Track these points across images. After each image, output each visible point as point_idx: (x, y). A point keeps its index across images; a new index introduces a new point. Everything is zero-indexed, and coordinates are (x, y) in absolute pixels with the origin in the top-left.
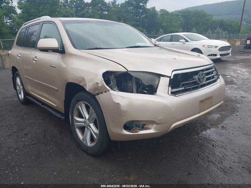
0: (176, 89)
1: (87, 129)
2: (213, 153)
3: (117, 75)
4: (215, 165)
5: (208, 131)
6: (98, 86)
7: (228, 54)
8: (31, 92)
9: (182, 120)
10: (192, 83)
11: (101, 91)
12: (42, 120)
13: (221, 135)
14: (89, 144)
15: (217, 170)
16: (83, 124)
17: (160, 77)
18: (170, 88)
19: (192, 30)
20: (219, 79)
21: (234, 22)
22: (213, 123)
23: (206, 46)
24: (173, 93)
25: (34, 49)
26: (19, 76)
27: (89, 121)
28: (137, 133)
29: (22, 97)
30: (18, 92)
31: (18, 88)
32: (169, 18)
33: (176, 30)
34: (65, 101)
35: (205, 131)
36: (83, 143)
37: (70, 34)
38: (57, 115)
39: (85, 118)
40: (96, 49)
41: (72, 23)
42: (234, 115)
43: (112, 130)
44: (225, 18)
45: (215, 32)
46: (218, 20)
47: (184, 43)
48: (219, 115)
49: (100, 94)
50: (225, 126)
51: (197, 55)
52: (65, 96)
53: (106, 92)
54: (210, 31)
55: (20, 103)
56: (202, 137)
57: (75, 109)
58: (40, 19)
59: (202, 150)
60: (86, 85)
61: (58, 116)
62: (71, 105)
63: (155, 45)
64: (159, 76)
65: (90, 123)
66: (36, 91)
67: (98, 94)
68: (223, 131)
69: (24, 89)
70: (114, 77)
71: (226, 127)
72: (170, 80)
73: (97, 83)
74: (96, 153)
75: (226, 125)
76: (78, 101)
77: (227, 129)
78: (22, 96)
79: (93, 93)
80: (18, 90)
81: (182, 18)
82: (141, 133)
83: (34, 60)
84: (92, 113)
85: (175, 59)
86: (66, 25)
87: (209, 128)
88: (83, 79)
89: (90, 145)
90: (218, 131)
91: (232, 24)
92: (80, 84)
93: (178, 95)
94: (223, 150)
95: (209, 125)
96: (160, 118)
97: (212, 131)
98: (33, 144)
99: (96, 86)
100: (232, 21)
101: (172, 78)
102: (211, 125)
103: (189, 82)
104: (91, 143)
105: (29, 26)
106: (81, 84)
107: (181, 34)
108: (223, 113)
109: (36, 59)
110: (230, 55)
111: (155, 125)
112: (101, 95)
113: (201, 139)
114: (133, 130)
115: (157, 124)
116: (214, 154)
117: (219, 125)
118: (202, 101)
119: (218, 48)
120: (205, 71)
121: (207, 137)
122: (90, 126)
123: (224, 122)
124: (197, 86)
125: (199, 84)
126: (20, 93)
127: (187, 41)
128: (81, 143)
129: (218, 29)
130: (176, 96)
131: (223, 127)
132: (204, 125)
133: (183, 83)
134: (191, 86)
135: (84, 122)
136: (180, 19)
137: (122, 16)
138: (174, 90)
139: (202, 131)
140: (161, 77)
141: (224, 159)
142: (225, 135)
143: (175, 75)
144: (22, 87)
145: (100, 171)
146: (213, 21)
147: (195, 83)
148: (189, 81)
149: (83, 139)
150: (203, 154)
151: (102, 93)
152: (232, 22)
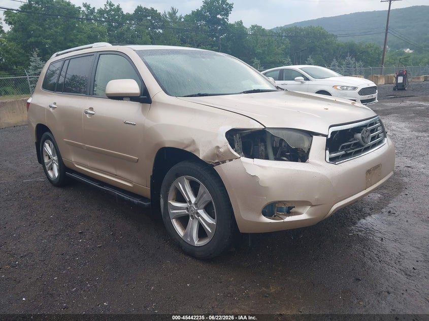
0: (335, 153)
1: (193, 219)
2: (385, 250)
3: (244, 135)
4: (392, 267)
5: (368, 218)
6: (219, 151)
7: (373, 99)
8: (77, 166)
9: (345, 199)
10: (355, 144)
11: (223, 158)
12: (99, 210)
13: (390, 224)
14: (197, 243)
15: (396, 273)
16: (186, 211)
17: (312, 137)
18: (328, 152)
19: (307, 61)
20: (386, 139)
21: (371, 47)
22: (373, 207)
23: (339, 88)
24: (332, 160)
25: (85, 95)
26: (51, 140)
27: (197, 207)
28: (283, 221)
29: (54, 175)
30: (47, 167)
31: (46, 160)
32: (266, 39)
33: (278, 60)
34: (153, 177)
35: (364, 219)
36: (184, 241)
37: (154, 72)
38: (134, 200)
39: (190, 202)
40: (200, 95)
41: (152, 55)
42: (402, 193)
43: (243, 217)
44: (357, 40)
45: (344, 63)
46: (346, 43)
47: (302, 82)
48: (379, 195)
49: (220, 164)
50: (392, 211)
51: (351, 103)
52: (153, 169)
53: (231, 160)
54: (335, 62)
55: (50, 184)
56: (361, 227)
57: (172, 189)
58: (92, 47)
59: (367, 246)
60: (198, 150)
61: (137, 201)
62: (164, 183)
63: (278, 88)
64: (311, 134)
65: (198, 209)
66: (88, 164)
67: (218, 164)
68: (391, 218)
69: (60, 161)
70: (239, 138)
71: (395, 212)
72: (328, 140)
73: (218, 147)
74: (211, 254)
75: (394, 210)
76: (177, 176)
77: (397, 214)
78: (55, 173)
79: (210, 162)
80: (46, 164)
81: (287, 39)
82: (289, 220)
83: (86, 113)
84: (204, 193)
85: (327, 109)
86: (144, 57)
87: (370, 215)
88: (193, 142)
89: (199, 243)
90: (384, 218)
91: (369, 50)
92: (186, 149)
93: (338, 163)
94: (398, 245)
95: (367, 210)
96: (316, 197)
97: (374, 218)
98: (100, 247)
99: (216, 151)
100: (368, 45)
101: (329, 137)
102: (371, 209)
103: (349, 143)
104: (199, 241)
105: (70, 58)
106: (188, 150)
107: (297, 67)
108: (385, 191)
109: (93, 111)
110: (377, 101)
111: (308, 208)
112: (222, 165)
113: (361, 231)
114: (275, 216)
115: (312, 206)
116: (386, 252)
117: (384, 210)
118: (369, 172)
119: (358, 90)
120: (369, 126)
121: (369, 227)
122: (197, 213)
123: (389, 205)
124: (360, 148)
125: (363, 146)
126: (52, 169)
127: (307, 79)
128: (181, 242)
129: (348, 58)
130: (337, 163)
131: (389, 212)
132: (360, 211)
133: (343, 144)
134: (353, 149)
135: (187, 209)
136: (285, 42)
137: (187, 37)
138: (333, 155)
139: (359, 219)
140: (314, 137)
141: (402, 257)
142: (396, 223)
143: (333, 133)
144: (55, 158)
145: (221, 282)
146: (338, 45)
147: (358, 145)
148: (351, 142)
149: (186, 235)
150: (369, 252)
151: (224, 162)
152: (368, 47)
